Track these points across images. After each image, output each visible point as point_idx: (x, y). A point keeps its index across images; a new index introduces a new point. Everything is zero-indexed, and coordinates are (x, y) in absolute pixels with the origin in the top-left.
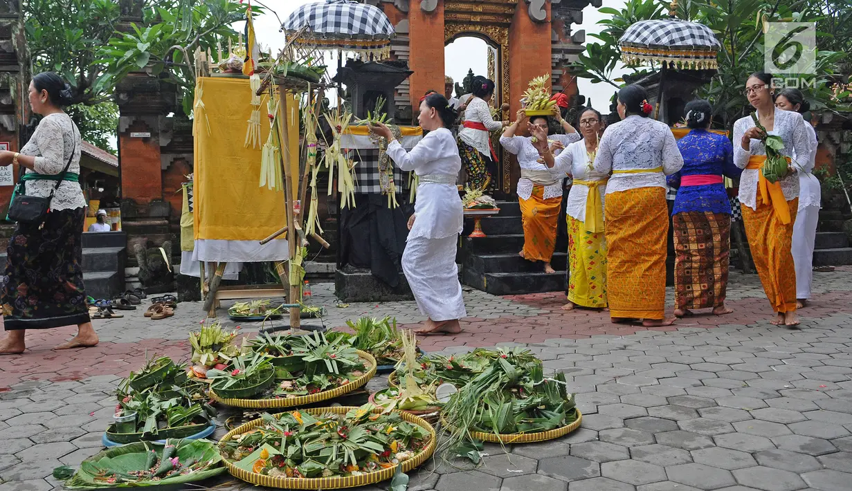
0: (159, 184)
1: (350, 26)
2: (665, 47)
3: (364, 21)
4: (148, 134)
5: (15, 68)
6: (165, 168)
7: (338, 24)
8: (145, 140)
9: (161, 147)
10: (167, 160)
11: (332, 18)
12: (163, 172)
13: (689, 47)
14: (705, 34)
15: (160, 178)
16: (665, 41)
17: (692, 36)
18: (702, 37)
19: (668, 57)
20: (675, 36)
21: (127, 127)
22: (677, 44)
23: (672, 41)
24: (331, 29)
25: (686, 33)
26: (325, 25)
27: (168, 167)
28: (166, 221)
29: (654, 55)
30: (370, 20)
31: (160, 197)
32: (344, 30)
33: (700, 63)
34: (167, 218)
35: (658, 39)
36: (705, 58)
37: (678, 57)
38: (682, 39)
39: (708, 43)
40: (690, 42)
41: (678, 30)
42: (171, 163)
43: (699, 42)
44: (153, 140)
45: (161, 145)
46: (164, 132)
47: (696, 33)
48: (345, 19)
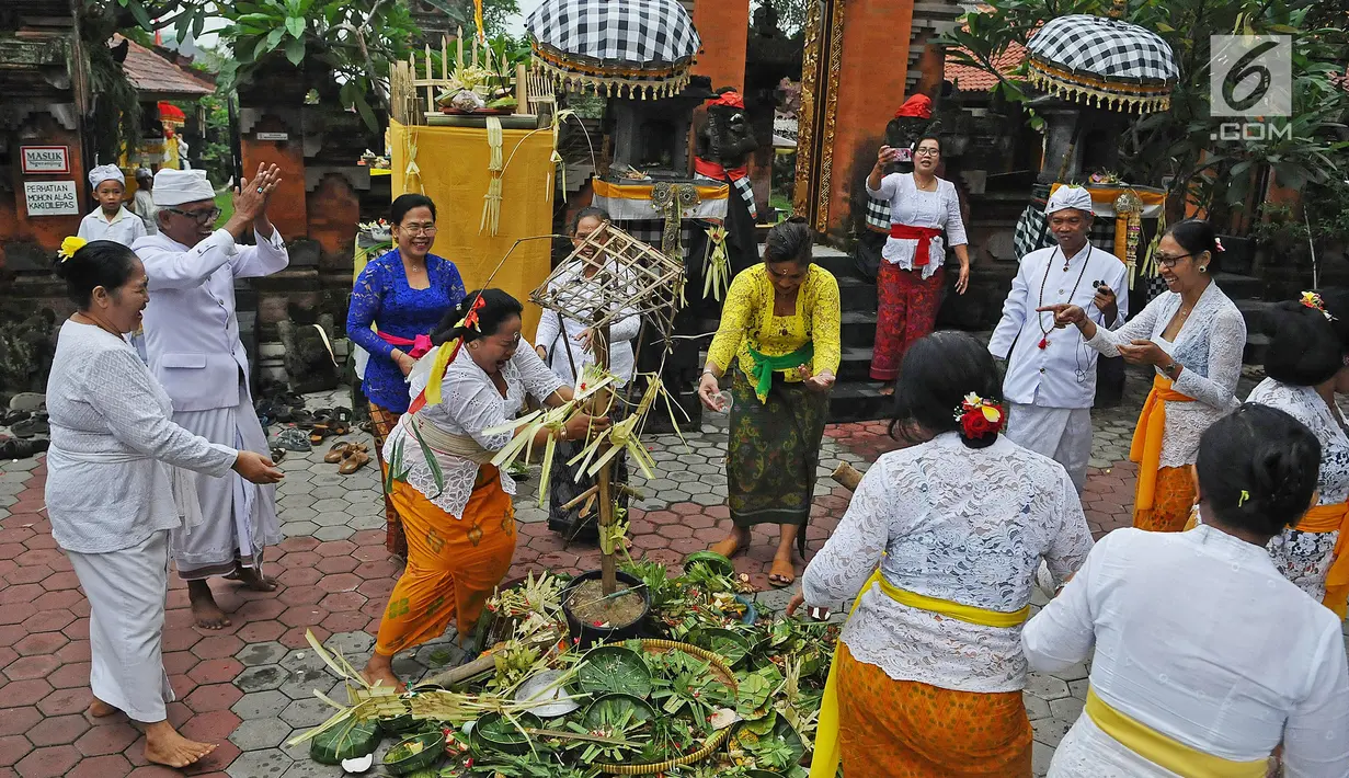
0: (303, 213)
1: (641, 49)
2: (1097, 76)
3: (661, 38)
4: (284, 136)
5: (66, 22)
6: (311, 189)
7: (622, 45)
8: (280, 144)
9: (305, 158)
10: (313, 177)
11: (612, 34)
12: (309, 195)
13: (1133, 80)
14: (1160, 59)
15: (304, 204)
16: (1100, 66)
17: (1142, 62)
18: (1155, 64)
19: (1100, 90)
20: (1117, 59)
21: (253, 125)
22: (1117, 74)
23: (1111, 69)
24: (612, 53)
25: (1133, 56)
26: (603, 45)
27: (316, 187)
28: (316, 272)
29: (1079, 84)
30: (670, 36)
31: (303, 234)
32: (632, 55)
33: (1145, 104)
34: (316, 267)
35: (1090, 62)
36: (1154, 95)
37: (1116, 93)
38: (1126, 66)
39: (1162, 75)
40: (1136, 72)
41: (1122, 50)
42: (320, 180)
43: (1150, 72)
44: (292, 144)
45: (306, 155)
46: (311, 134)
47: (1148, 56)
48: (633, 37)
